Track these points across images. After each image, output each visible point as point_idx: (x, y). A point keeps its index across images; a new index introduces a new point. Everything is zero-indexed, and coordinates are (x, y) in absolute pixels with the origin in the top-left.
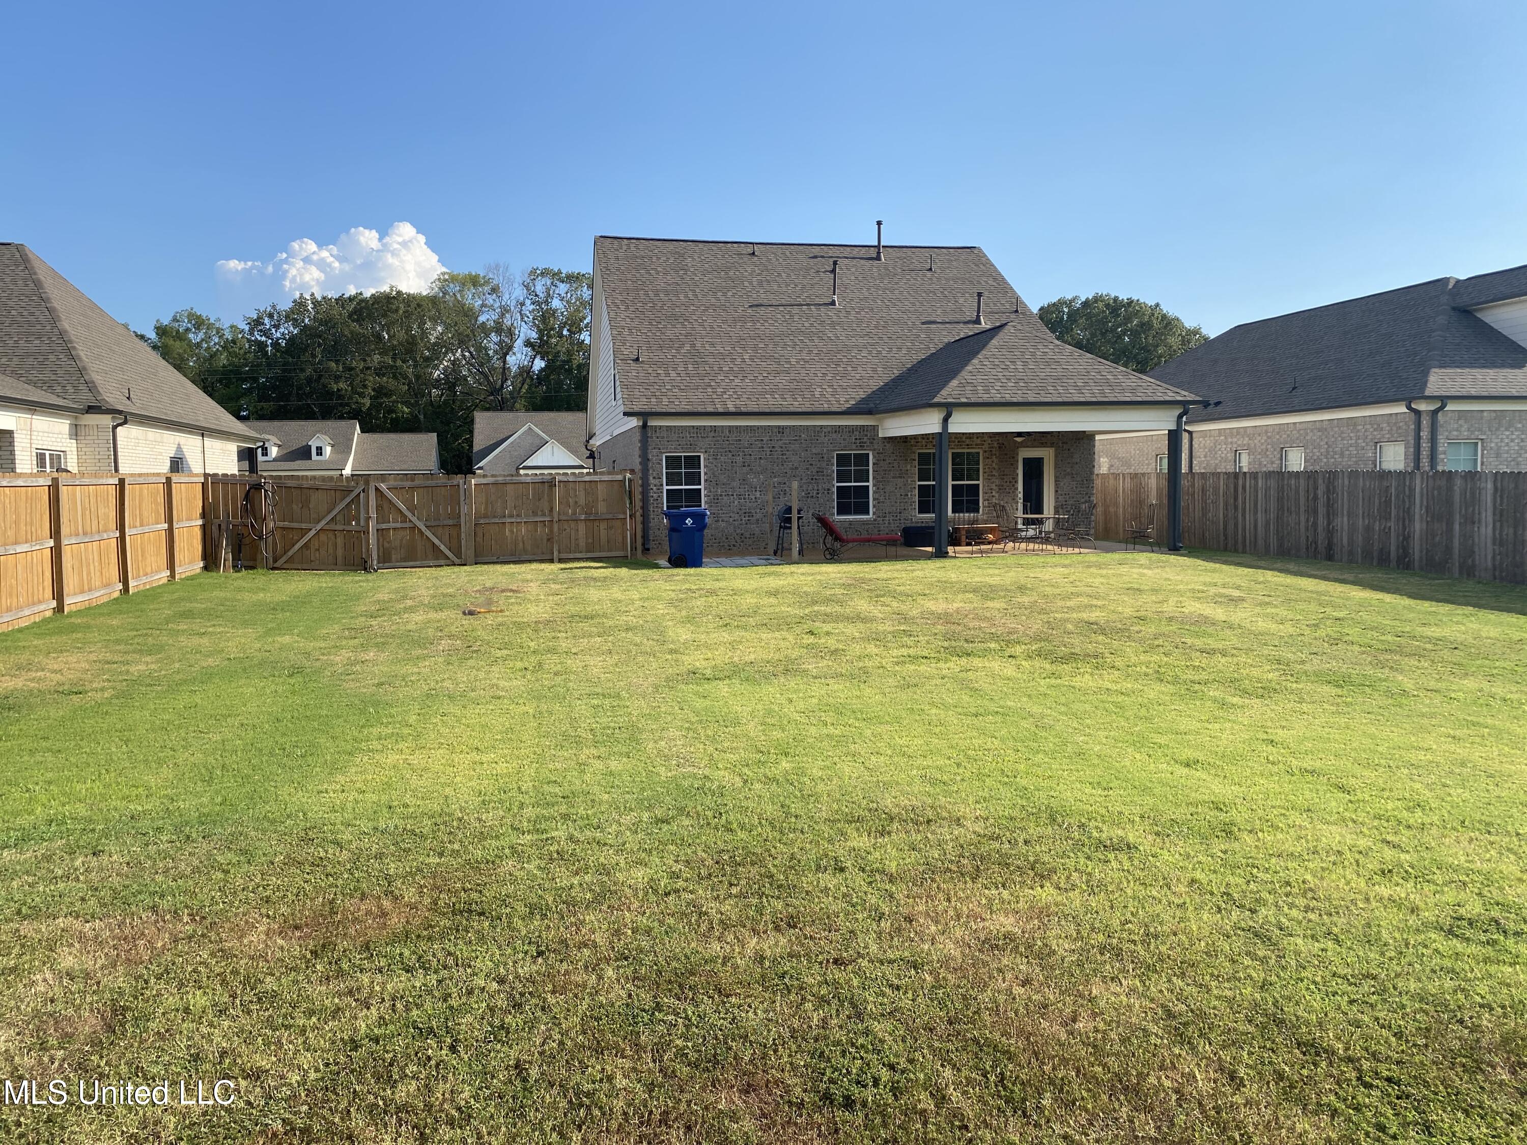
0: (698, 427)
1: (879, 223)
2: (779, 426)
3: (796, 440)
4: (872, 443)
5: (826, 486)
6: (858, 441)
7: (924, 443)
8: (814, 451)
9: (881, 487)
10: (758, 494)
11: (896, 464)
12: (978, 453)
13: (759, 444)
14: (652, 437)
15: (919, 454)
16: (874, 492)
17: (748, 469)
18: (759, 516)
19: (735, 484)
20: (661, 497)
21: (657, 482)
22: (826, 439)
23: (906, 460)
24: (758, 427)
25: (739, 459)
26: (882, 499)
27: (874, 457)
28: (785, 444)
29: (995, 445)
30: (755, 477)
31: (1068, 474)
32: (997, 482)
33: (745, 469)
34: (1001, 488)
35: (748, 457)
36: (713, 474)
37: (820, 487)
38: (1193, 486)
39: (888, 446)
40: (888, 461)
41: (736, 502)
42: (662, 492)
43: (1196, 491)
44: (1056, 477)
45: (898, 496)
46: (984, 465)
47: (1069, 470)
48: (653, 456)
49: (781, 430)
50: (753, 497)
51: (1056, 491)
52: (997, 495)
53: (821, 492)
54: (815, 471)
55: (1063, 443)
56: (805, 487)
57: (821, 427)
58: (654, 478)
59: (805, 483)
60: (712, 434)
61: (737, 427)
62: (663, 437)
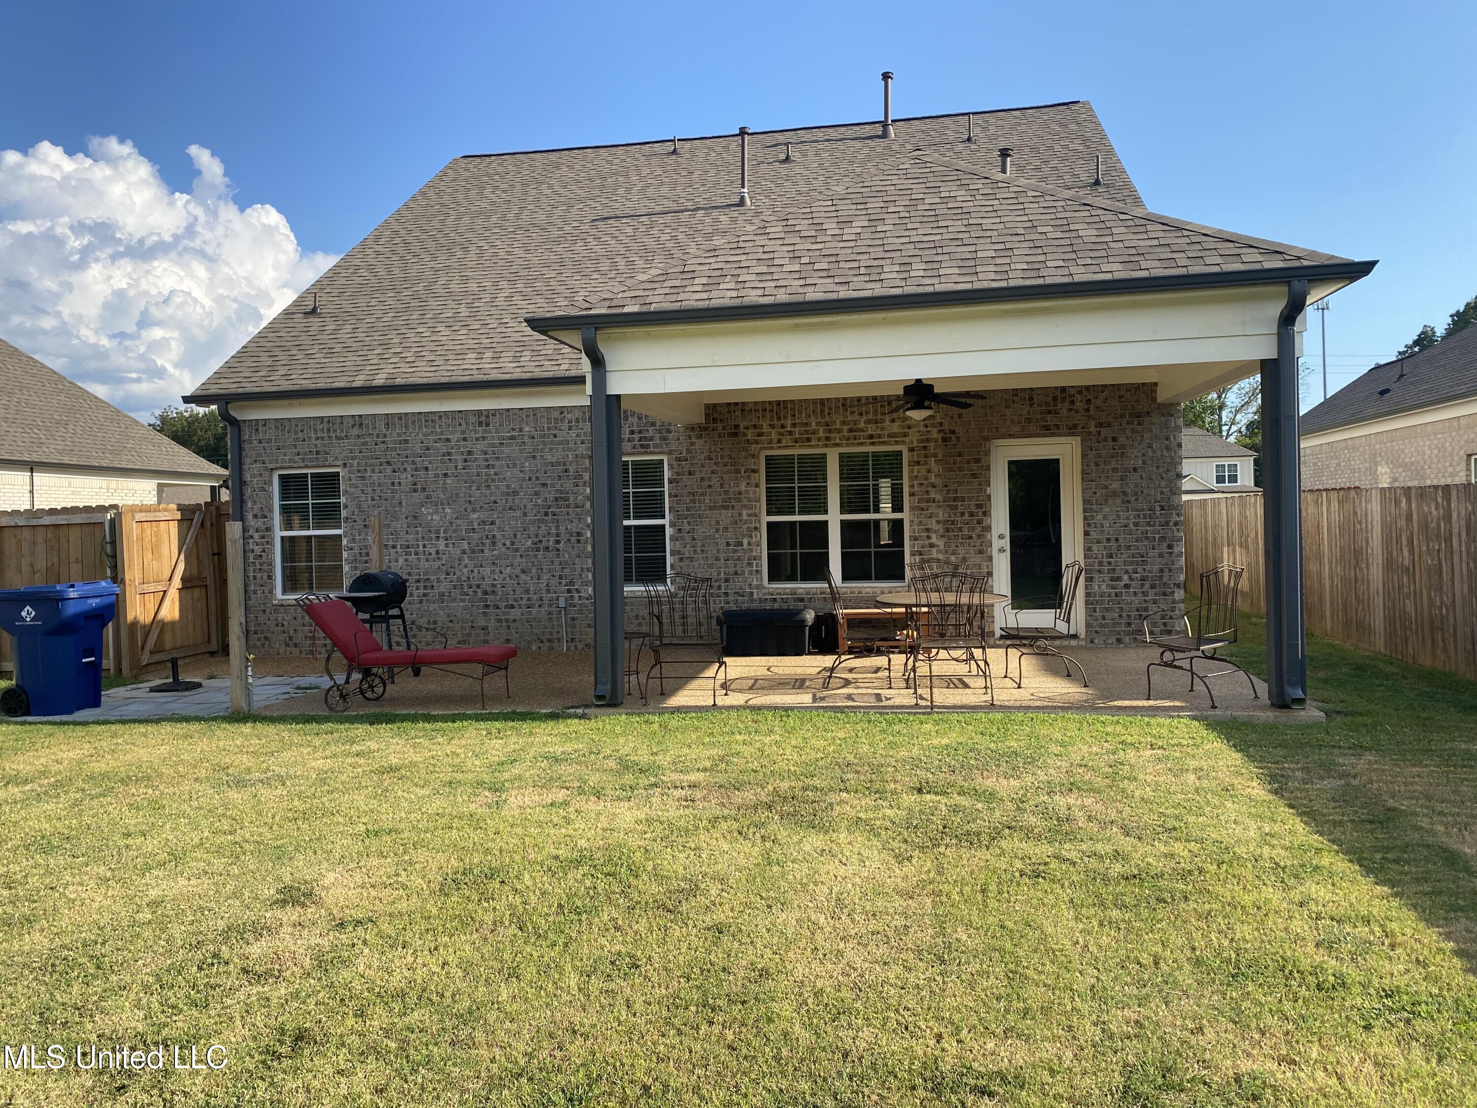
0: (330, 420)
1: (886, 76)
2: (480, 412)
3: (512, 438)
4: (664, 439)
5: (573, 527)
6: (636, 436)
7: (774, 437)
8: (549, 458)
9: (687, 527)
10: (442, 545)
11: (715, 480)
12: (900, 453)
13: (442, 447)
14: (250, 442)
15: (768, 459)
16: (672, 538)
17: (423, 495)
18: (444, 587)
19: (397, 525)
20: (267, 551)
21: (259, 523)
22: (573, 433)
23: (738, 471)
24: (441, 415)
25: (406, 478)
26: (687, 552)
27: (671, 467)
28: (493, 445)
29: (935, 435)
30: (436, 512)
31: (1115, 494)
32: (941, 514)
33: (419, 496)
34: (950, 528)
35: (422, 472)
36: (359, 506)
37: (562, 528)
38: (1448, 517)
39: (699, 443)
40: (698, 475)
41: (401, 560)
42: (270, 543)
43: (1455, 531)
44: (1085, 502)
45: (722, 546)
46: (911, 479)
47: (1115, 485)
48: (253, 476)
49: (484, 418)
50: (433, 551)
51: (1086, 534)
52: (941, 543)
53: (563, 538)
54: (551, 497)
55: (1100, 425)
56: (532, 529)
57: (562, 410)
58: (255, 516)
59: (532, 522)
60: (355, 431)
61: (400, 416)
62: (269, 441)
